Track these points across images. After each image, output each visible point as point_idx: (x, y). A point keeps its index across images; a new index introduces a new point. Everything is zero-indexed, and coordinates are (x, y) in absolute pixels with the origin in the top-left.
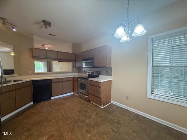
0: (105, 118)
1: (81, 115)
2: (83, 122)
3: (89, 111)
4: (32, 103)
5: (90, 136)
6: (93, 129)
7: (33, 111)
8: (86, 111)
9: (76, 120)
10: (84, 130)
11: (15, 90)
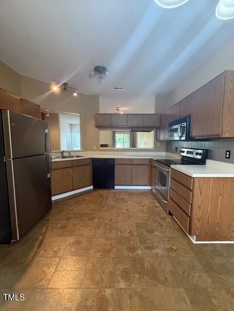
0: (184, 273)
1: (136, 234)
2: (132, 249)
3: (157, 233)
4: (92, 187)
5: (124, 289)
6: (140, 278)
7: (87, 198)
8: (151, 231)
9: (123, 237)
10: (121, 267)
11: (72, 167)
